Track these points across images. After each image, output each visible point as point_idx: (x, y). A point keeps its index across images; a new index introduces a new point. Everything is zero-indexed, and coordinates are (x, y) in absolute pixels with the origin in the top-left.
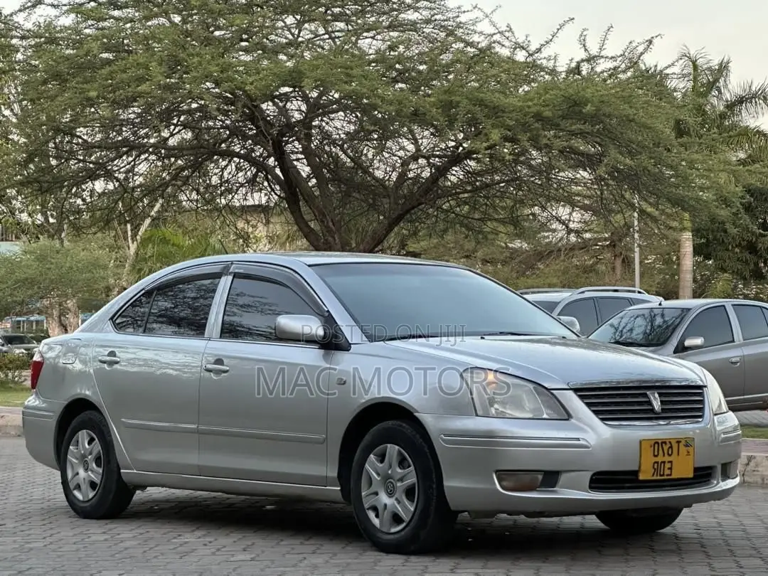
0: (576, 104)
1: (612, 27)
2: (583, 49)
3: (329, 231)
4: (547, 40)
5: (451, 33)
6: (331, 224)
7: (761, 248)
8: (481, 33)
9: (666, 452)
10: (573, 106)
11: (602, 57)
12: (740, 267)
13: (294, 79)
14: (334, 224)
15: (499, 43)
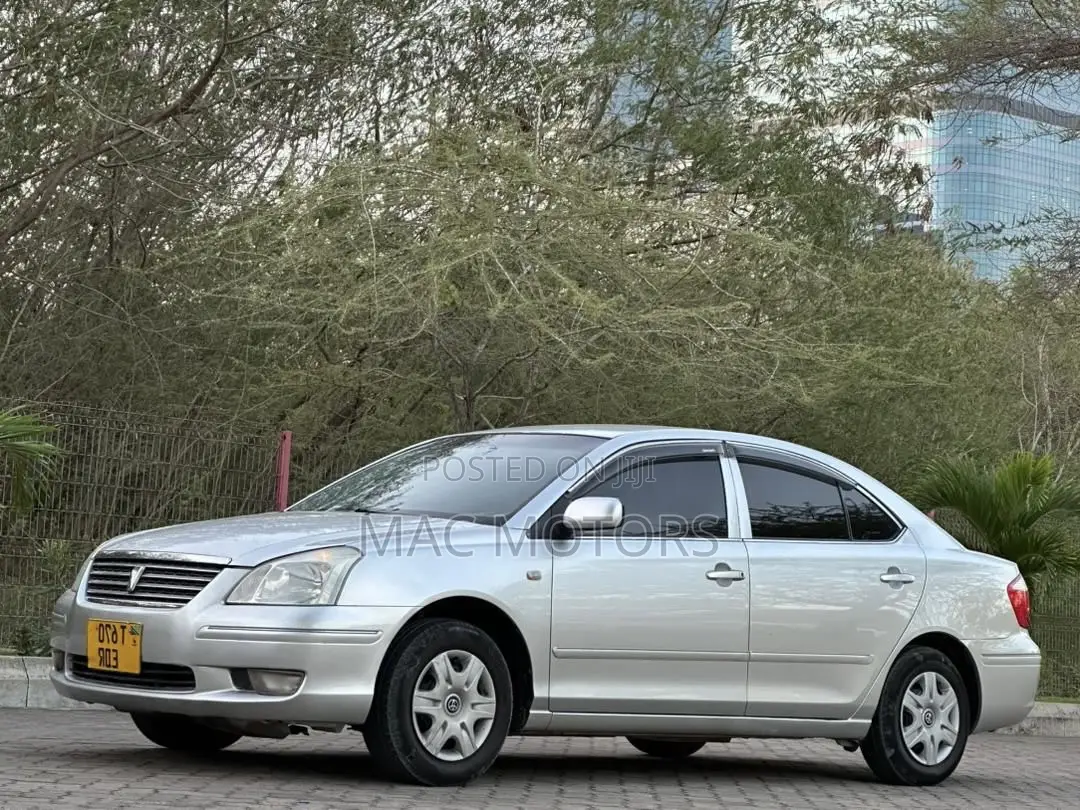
9: (110, 637)
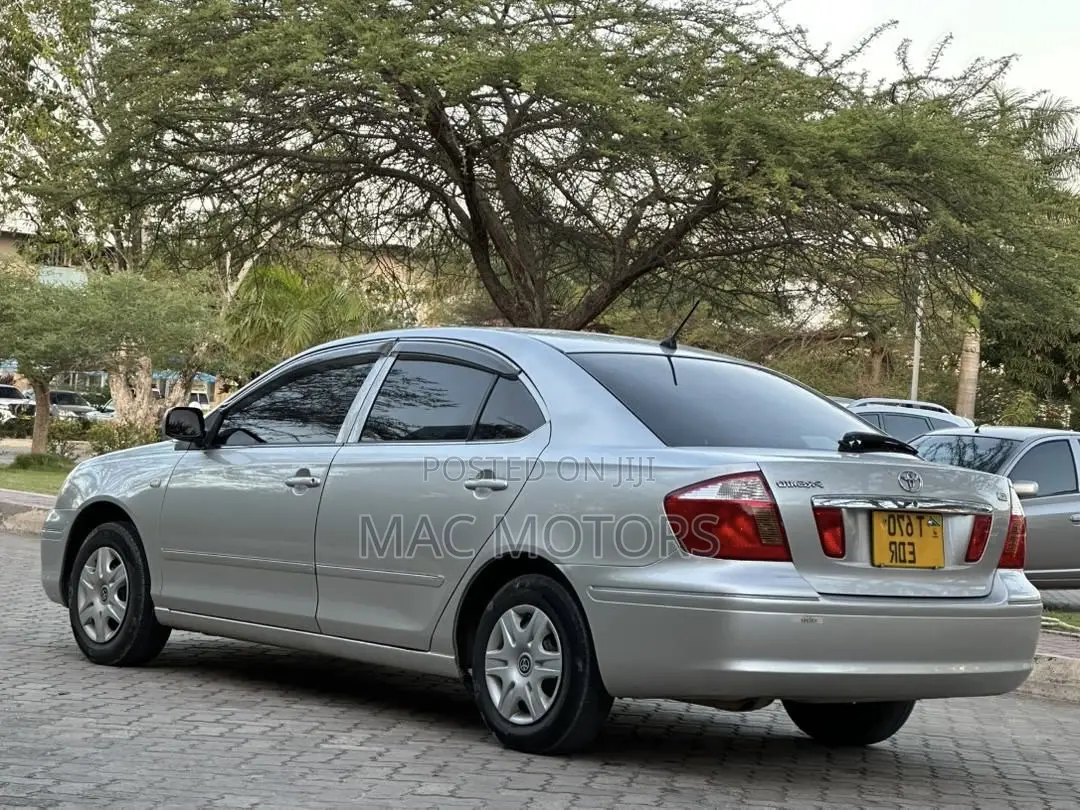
0: (894, 140)
1: (951, 37)
2: (901, 66)
3: (527, 292)
4: (852, 49)
5: (719, 30)
6: (530, 283)
7: (1070, 357)
8: (765, 32)
10: (891, 144)
11: (931, 79)
12: (1040, 380)
13: (504, 76)
14: (533, 283)
15: (785, 50)
